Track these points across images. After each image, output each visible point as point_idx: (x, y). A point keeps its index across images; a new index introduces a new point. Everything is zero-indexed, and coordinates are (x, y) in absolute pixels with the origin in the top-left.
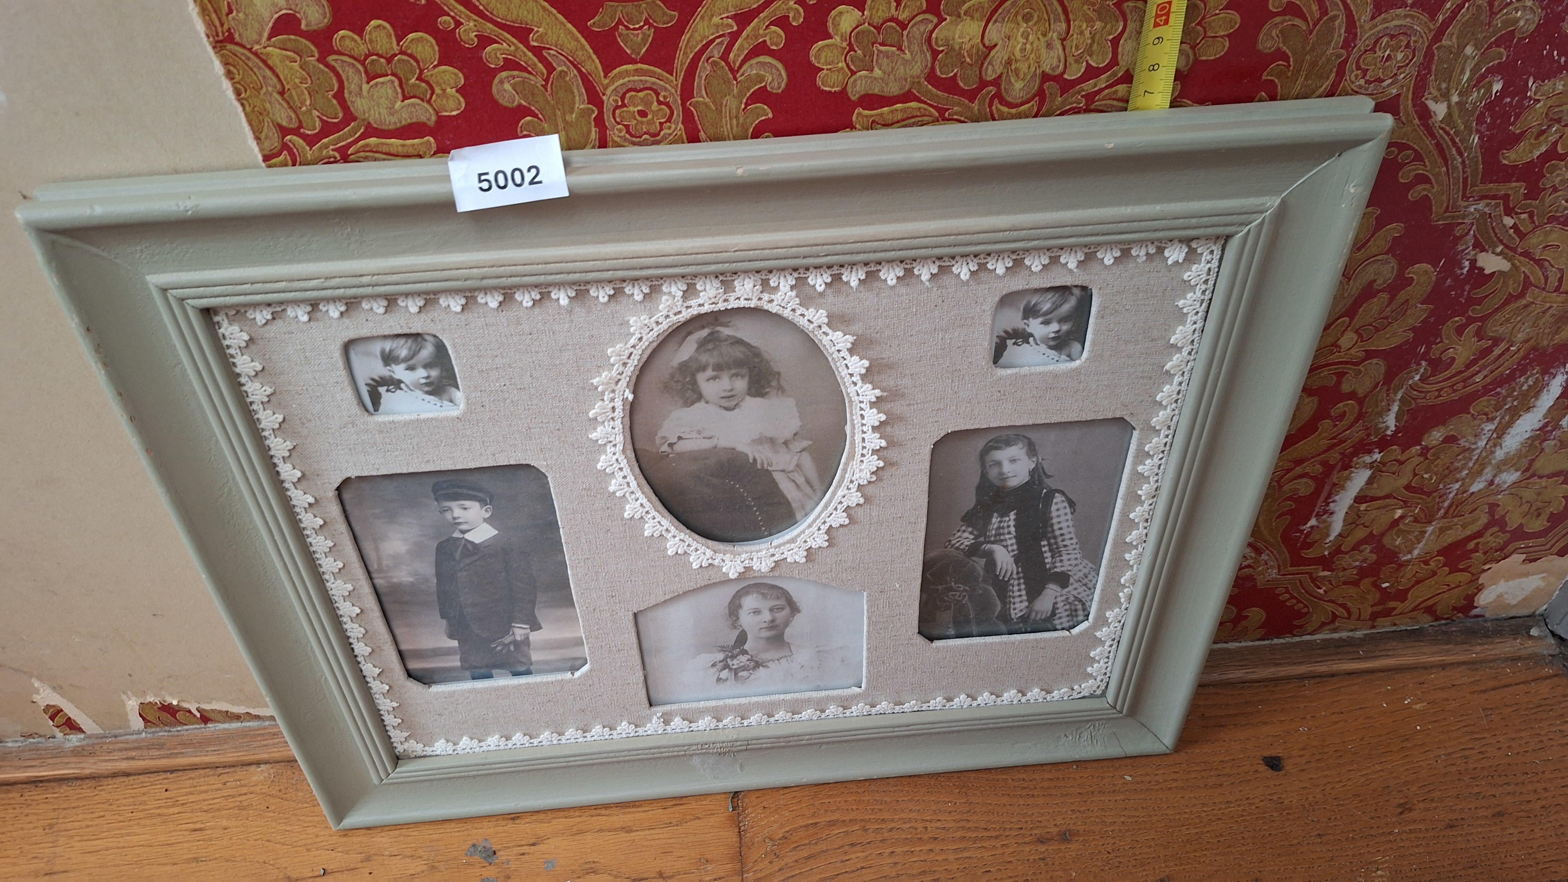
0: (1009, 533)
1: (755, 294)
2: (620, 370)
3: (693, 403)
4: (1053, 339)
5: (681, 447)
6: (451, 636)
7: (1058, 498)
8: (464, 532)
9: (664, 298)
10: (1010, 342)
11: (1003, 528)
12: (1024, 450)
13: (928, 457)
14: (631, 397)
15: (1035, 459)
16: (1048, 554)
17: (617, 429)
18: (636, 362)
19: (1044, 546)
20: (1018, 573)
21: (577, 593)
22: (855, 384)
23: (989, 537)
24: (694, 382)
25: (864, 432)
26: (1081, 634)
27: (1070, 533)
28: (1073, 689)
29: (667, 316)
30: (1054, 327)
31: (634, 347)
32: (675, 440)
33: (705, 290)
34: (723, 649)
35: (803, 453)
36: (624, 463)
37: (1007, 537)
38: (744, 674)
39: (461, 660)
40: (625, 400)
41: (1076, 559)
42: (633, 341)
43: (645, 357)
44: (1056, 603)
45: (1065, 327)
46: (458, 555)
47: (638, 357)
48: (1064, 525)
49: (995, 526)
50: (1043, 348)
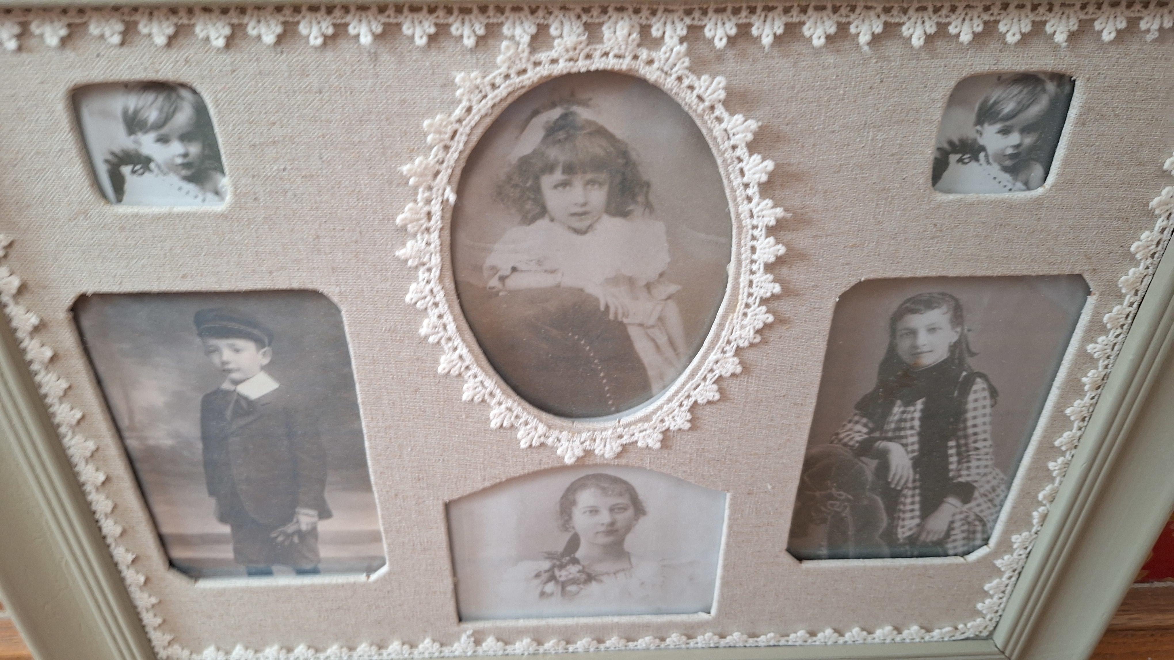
0: (912, 428)
1: (630, 48)
2: (441, 156)
3: (533, 220)
4: (1012, 156)
5: (516, 282)
6: (223, 519)
7: (979, 385)
8: (236, 383)
9: (505, 44)
10: (953, 158)
11: (905, 420)
12: (948, 316)
13: (829, 314)
14: (452, 198)
15: (959, 329)
16: (954, 459)
17: (432, 246)
18: (461, 146)
19: (951, 448)
20: (914, 481)
21: (375, 472)
22: (749, 199)
23: (887, 431)
24: (537, 189)
25: (752, 273)
26: (980, 561)
27: (985, 432)
28: (956, 629)
29: (507, 77)
30: (1015, 138)
31: (460, 121)
32: (508, 273)
33: (561, 36)
34: (550, 556)
35: (669, 301)
36: (440, 296)
37: (909, 432)
38: (572, 588)
39: (236, 551)
40: (444, 203)
41: (986, 466)
42: (458, 112)
43: (475, 139)
44: (952, 522)
45: (1028, 140)
46: (229, 413)
47: (464, 138)
48: (979, 421)
49: (896, 418)
50: (995, 169)
